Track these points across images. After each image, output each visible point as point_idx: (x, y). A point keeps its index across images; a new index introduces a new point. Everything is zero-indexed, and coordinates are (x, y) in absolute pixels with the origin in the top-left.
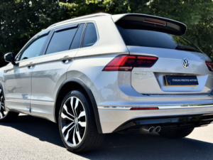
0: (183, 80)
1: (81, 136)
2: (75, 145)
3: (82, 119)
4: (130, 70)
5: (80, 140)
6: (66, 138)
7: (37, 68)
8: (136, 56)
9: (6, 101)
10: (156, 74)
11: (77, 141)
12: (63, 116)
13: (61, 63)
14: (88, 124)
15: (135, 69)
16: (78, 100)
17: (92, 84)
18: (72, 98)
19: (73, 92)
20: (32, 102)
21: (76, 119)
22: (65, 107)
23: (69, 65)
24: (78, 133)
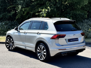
0: (74, 40)
1: (44, 57)
2: (42, 59)
3: (45, 52)
4: (58, 39)
5: (44, 58)
6: (40, 57)
7: (28, 34)
8: (60, 35)
9: (15, 43)
10: (66, 39)
11: (43, 58)
12: (38, 51)
13: (36, 34)
14: (46, 54)
15: (60, 39)
16: (43, 46)
17: (48, 42)
18: (41, 46)
19: (41, 44)
20: (26, 45)
21: (42, 52)
22: (39, 48)
23: (40, 35)
24: (43, 56)
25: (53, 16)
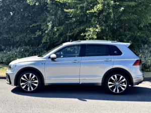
25: (105, 38)
